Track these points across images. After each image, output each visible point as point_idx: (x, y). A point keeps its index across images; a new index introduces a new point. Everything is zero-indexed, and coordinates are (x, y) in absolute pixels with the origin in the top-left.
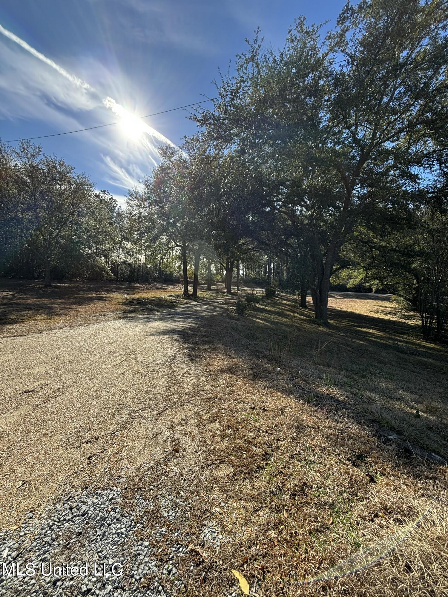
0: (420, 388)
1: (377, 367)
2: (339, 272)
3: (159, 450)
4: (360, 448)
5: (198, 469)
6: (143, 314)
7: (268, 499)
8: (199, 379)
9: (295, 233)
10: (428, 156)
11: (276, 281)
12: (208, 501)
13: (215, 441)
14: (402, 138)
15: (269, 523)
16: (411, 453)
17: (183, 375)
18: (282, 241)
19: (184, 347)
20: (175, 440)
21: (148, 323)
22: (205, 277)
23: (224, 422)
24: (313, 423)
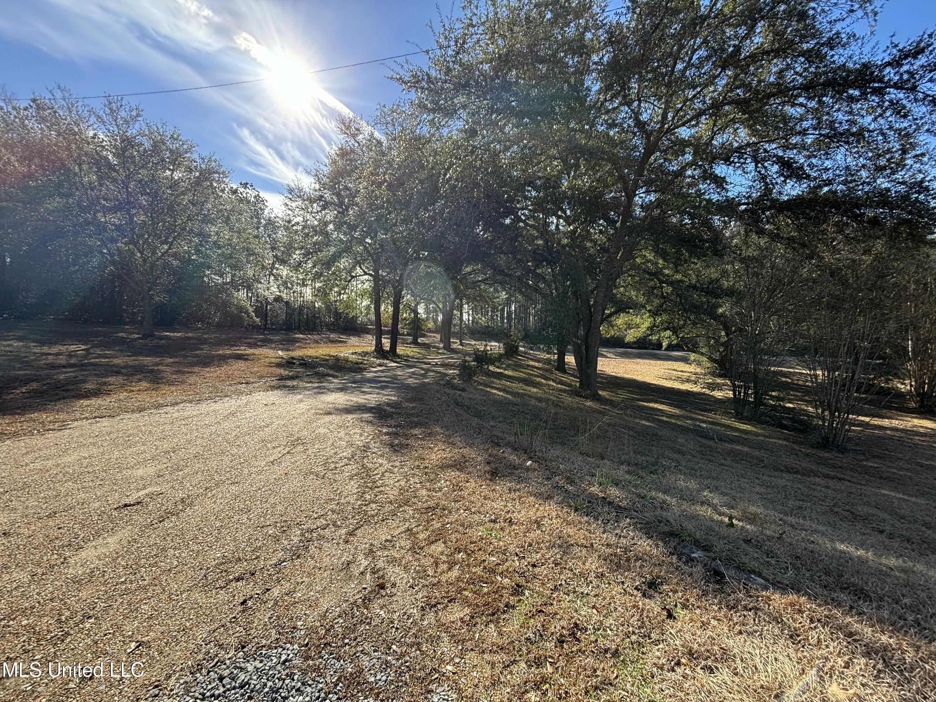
0: (733, 487)
1: (672, 459)
2: (613, 319)
3: (353, 586)
4: (652, 571)
5: (415, 611)
6: (310, 382)
7: (524, 649)
8: (408, 480)
9: (550, 258)
10: (740, 151)
11: (519, 331)
12: (434, 657)
13: (439, 570)
14: (702, 124)
15: (526, 682)
16: (723, 577)
17: (383, 475)
18: (529, 271)
19: (380, 431)
20: (378, 570)
21: (319, 396)
22: (409, 324)
23: (451, 542)
24: (584, 539)
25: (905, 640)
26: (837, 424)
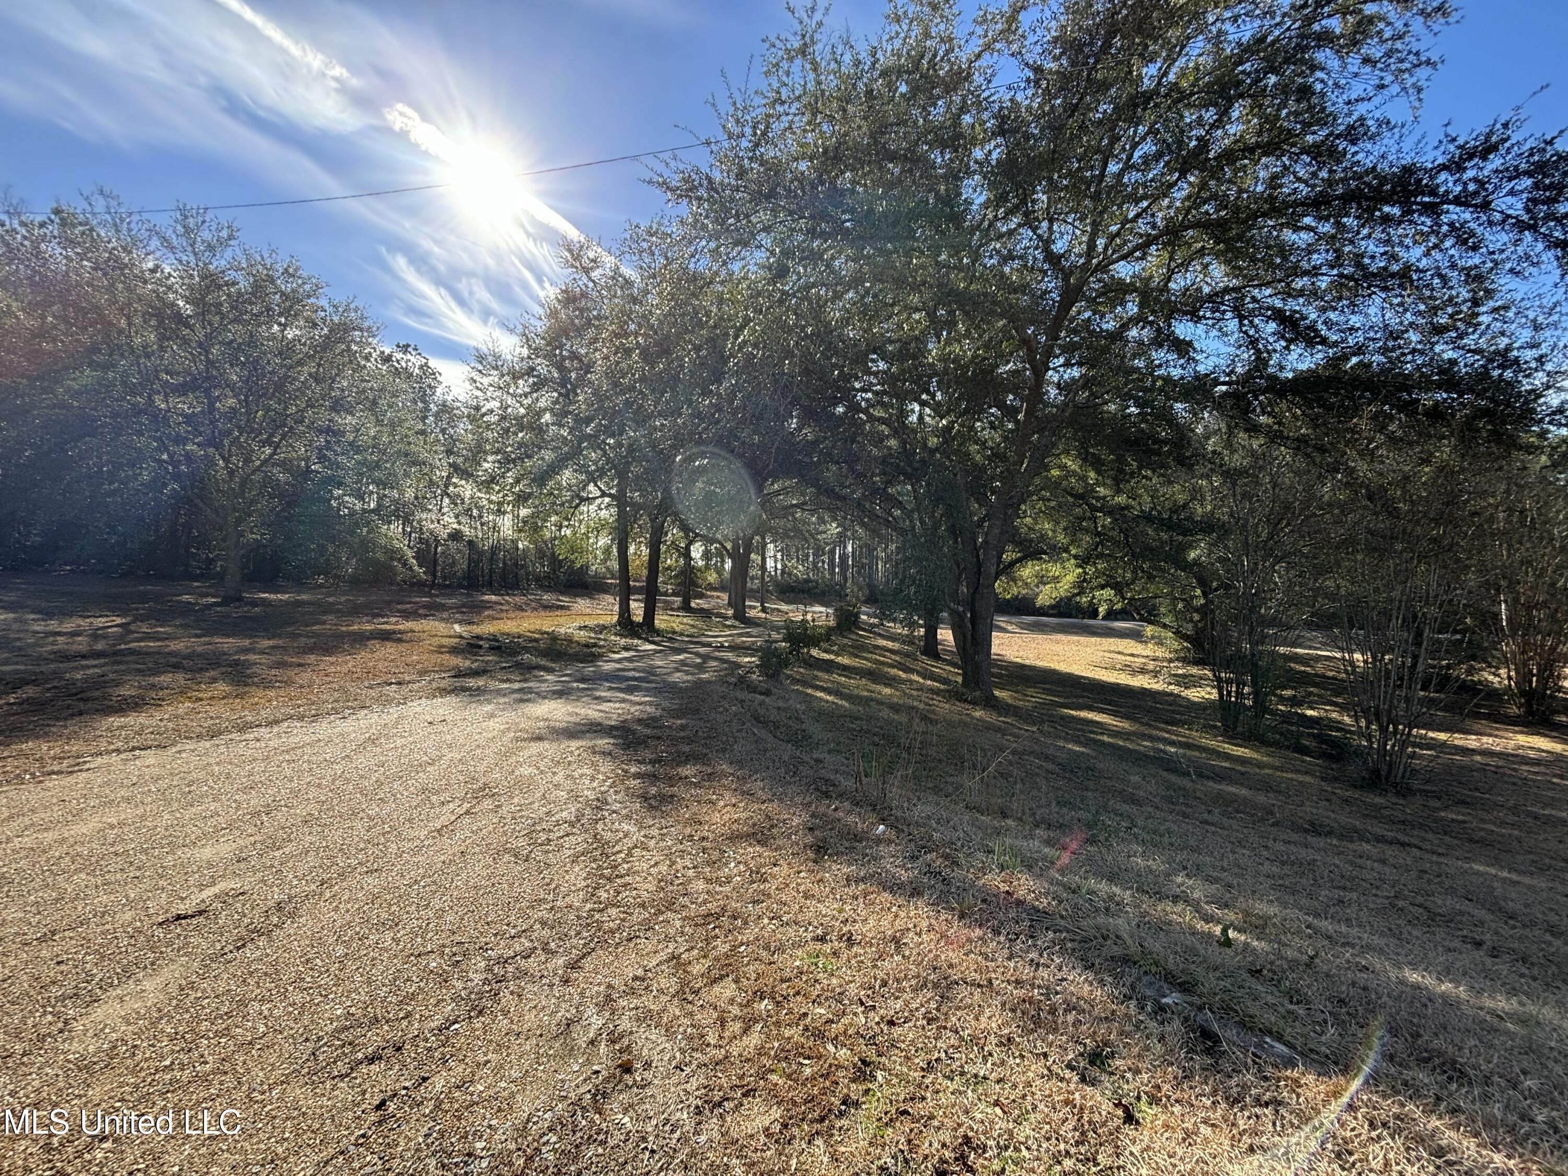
0: (1225, 865)
1: (1121, 815)
2: (1015, 569)
3: (576, 1068)
4: (1095, 1033)
5: (685, 1116)
6: (507, 681)
8: (673, 863)
9: (910, 470)
10: (1215, 298)
11: (860, 589)
13: (727, 1034)
14: (1152, 256)
16: (1217, 1041)
17: (630, 854)
18: (875, 490)
19: (626, 771)
20: (621, 1036)
21: (522, 705)
22: (676, 576)
23: (748, 979)
24: (976, 971)
25: (1535, 1162)
26: (1393, 746)
